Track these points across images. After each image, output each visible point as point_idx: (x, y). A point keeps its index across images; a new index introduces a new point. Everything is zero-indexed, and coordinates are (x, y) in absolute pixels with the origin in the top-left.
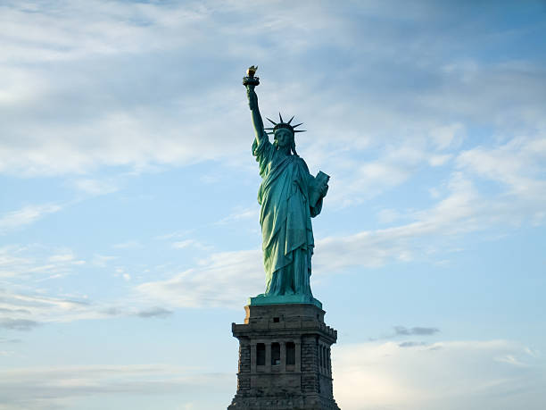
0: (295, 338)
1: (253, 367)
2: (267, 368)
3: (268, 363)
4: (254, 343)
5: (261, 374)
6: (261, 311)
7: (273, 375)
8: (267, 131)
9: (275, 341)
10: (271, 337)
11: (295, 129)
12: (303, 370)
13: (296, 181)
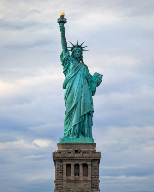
0: (88, 161)
1: (64, 176)
2: (72, 177)
3: (73, 175)
4: (65, 163)
5: (69, 181)
6: (68, 146)
7: (76, 181)
8: (69, 49)
9: (76, 163)
10: (75, 161)
11: (83, 49)
12: (92, 178)
13: (86, 77)
